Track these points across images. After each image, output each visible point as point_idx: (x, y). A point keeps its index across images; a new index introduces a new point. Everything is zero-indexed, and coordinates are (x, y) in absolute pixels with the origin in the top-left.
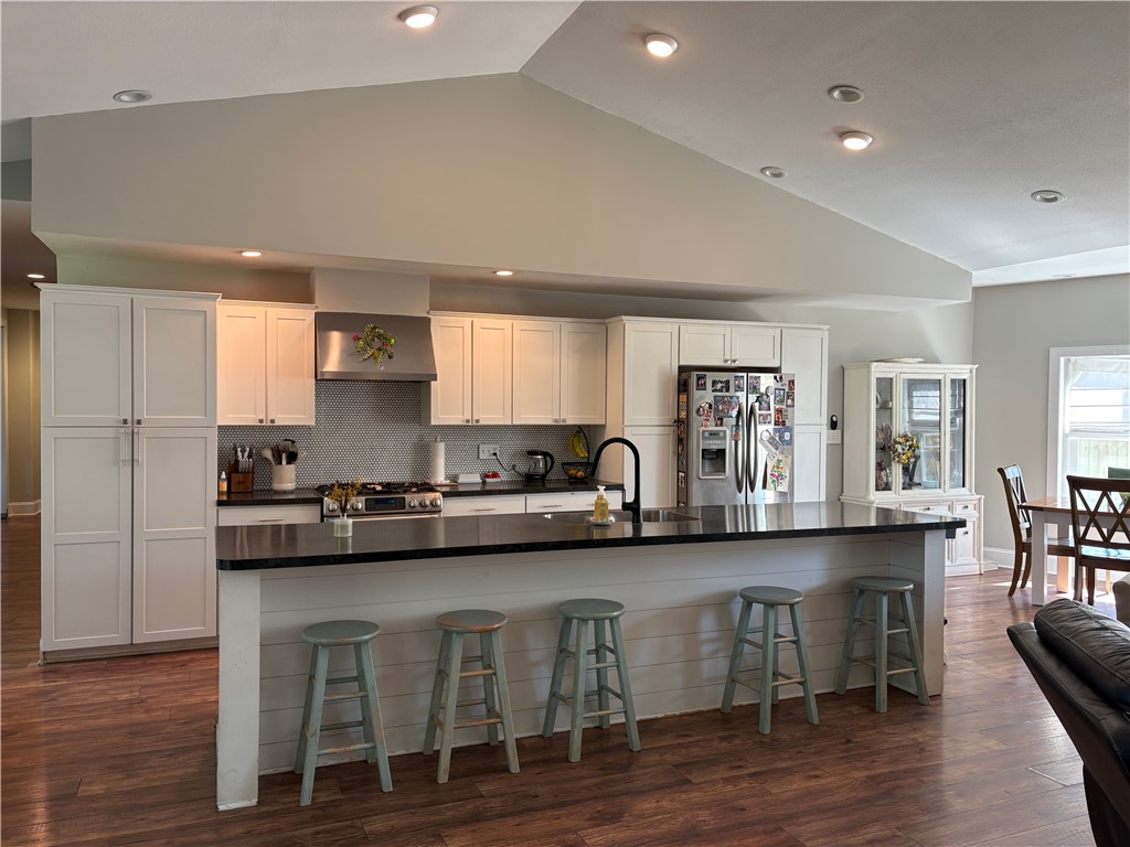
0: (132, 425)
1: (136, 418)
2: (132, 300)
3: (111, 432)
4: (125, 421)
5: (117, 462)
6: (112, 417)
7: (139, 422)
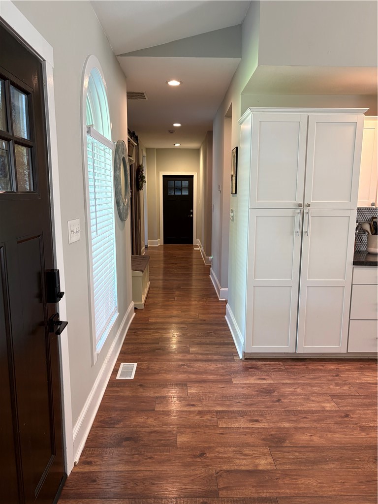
0: (303, 208)
1: (306, 203)
2: (308, 116)
3: (290, 213)
4: (300, 205)
5: (292, 233)
6: (290, 202)
7: (309, 205)
